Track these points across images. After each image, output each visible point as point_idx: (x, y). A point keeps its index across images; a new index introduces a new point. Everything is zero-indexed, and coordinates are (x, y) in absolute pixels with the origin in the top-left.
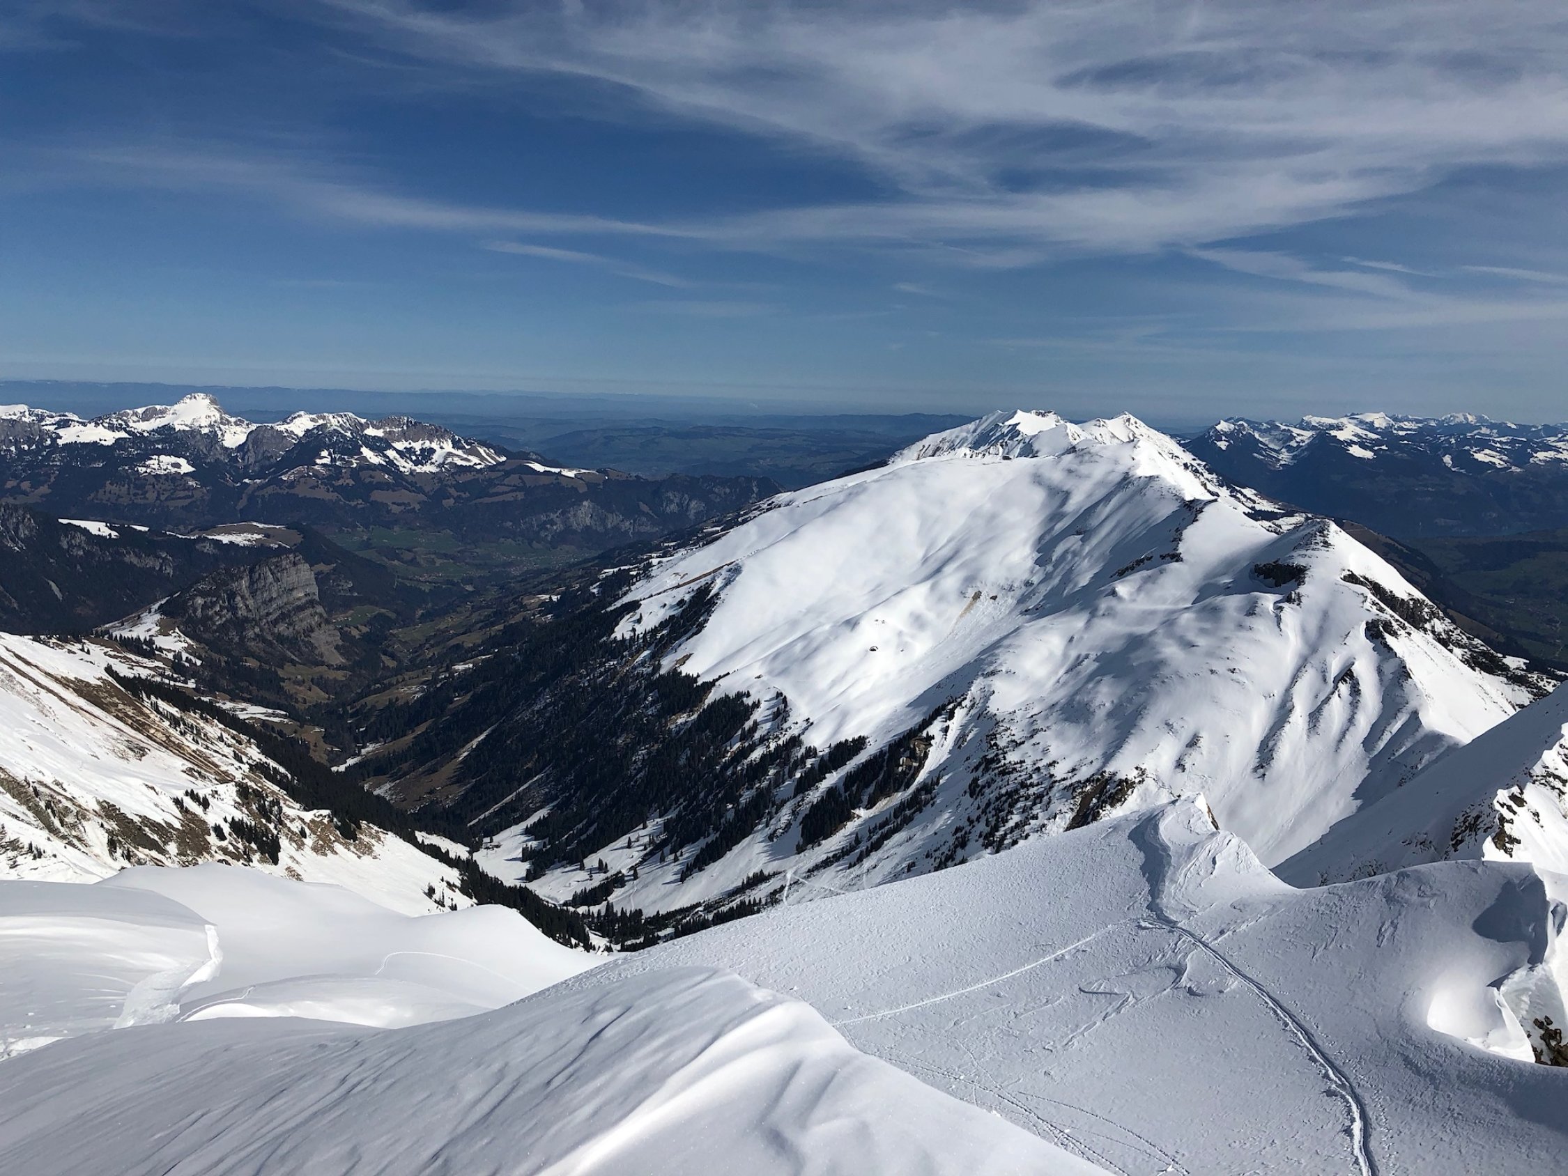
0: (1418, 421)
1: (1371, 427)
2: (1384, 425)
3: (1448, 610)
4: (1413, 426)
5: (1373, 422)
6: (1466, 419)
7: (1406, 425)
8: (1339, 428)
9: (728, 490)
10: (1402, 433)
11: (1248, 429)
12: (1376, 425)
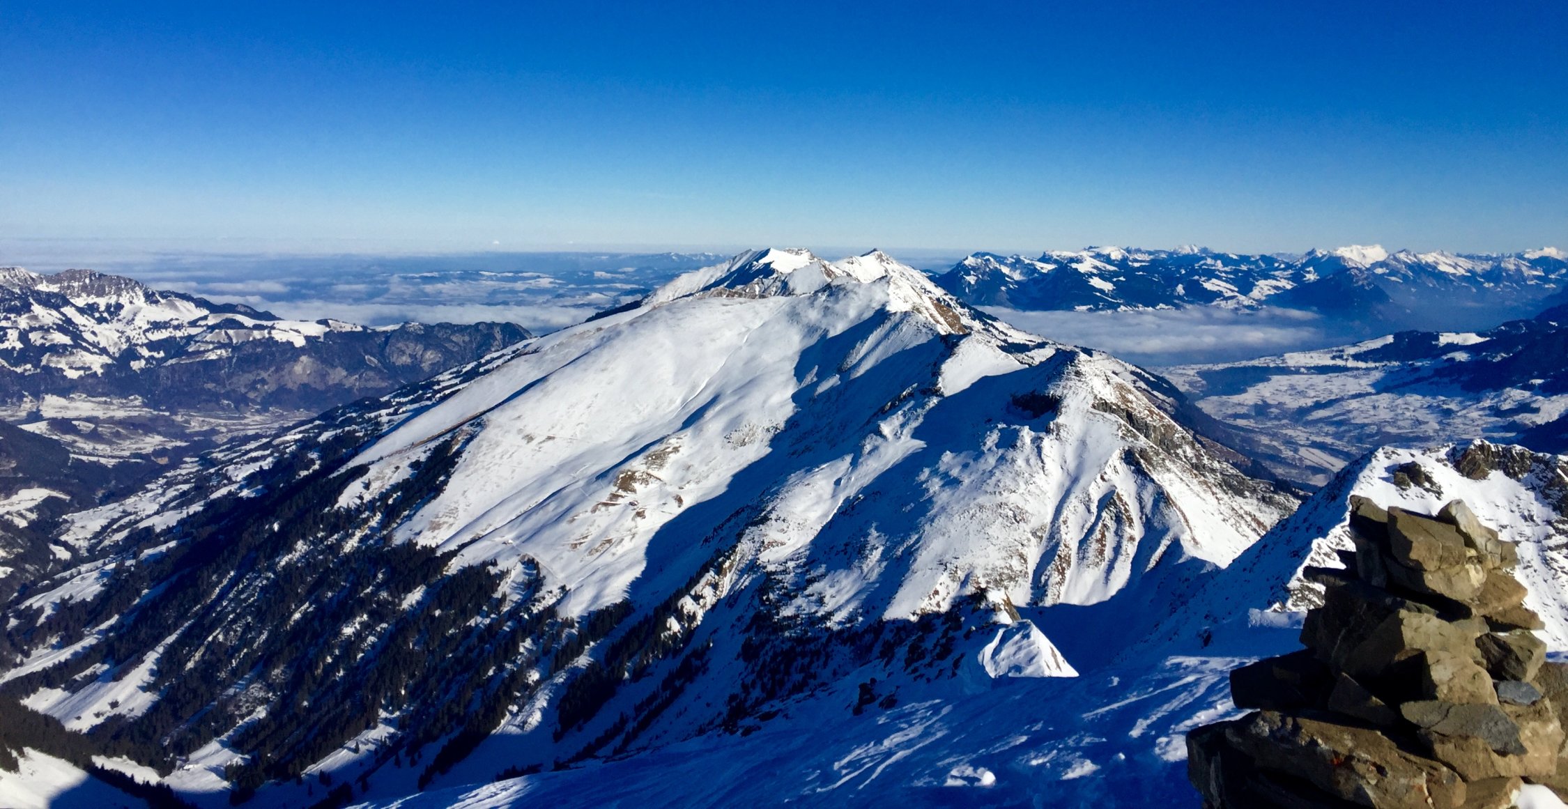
0: (1150, 253)
1: (1108, 259)
2: (1119, 257)
3: (1198, 436)
4: (1147, 257)
5: (1109, 255)
6: (1192, 250)
7: (1139, 257)
8: (1079, 261)
9: (467, 338)
10: (1137, 265)
11: (994, 264)
12: (1113, 257)
